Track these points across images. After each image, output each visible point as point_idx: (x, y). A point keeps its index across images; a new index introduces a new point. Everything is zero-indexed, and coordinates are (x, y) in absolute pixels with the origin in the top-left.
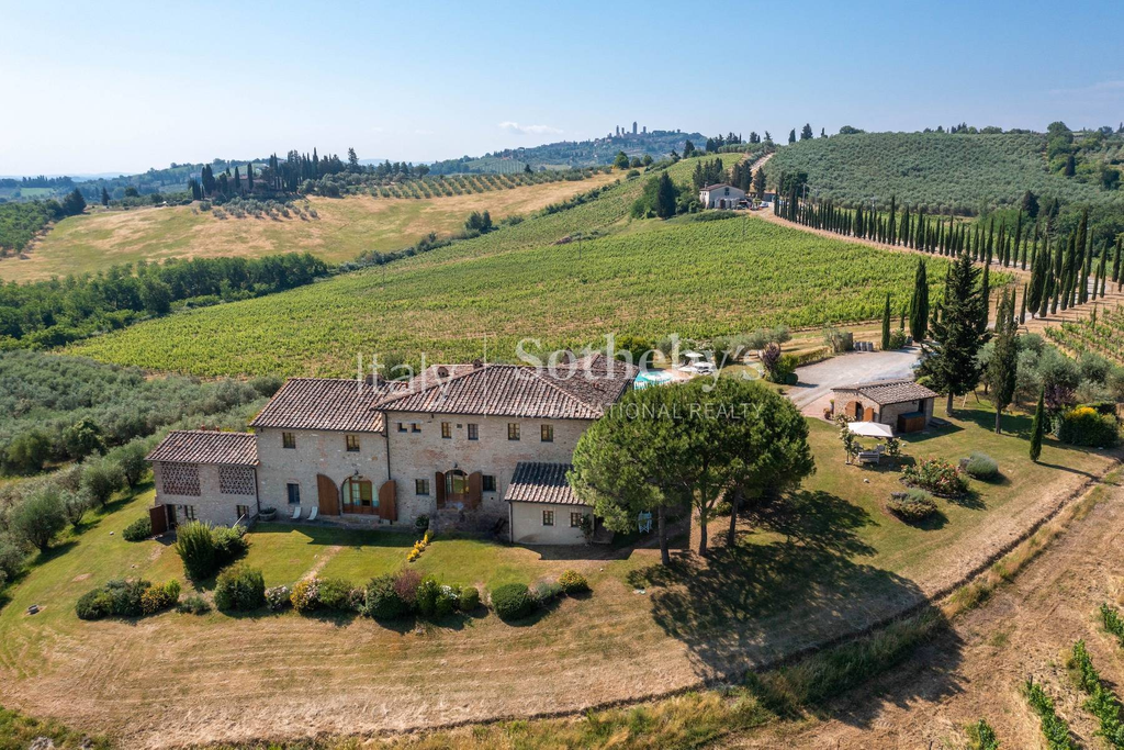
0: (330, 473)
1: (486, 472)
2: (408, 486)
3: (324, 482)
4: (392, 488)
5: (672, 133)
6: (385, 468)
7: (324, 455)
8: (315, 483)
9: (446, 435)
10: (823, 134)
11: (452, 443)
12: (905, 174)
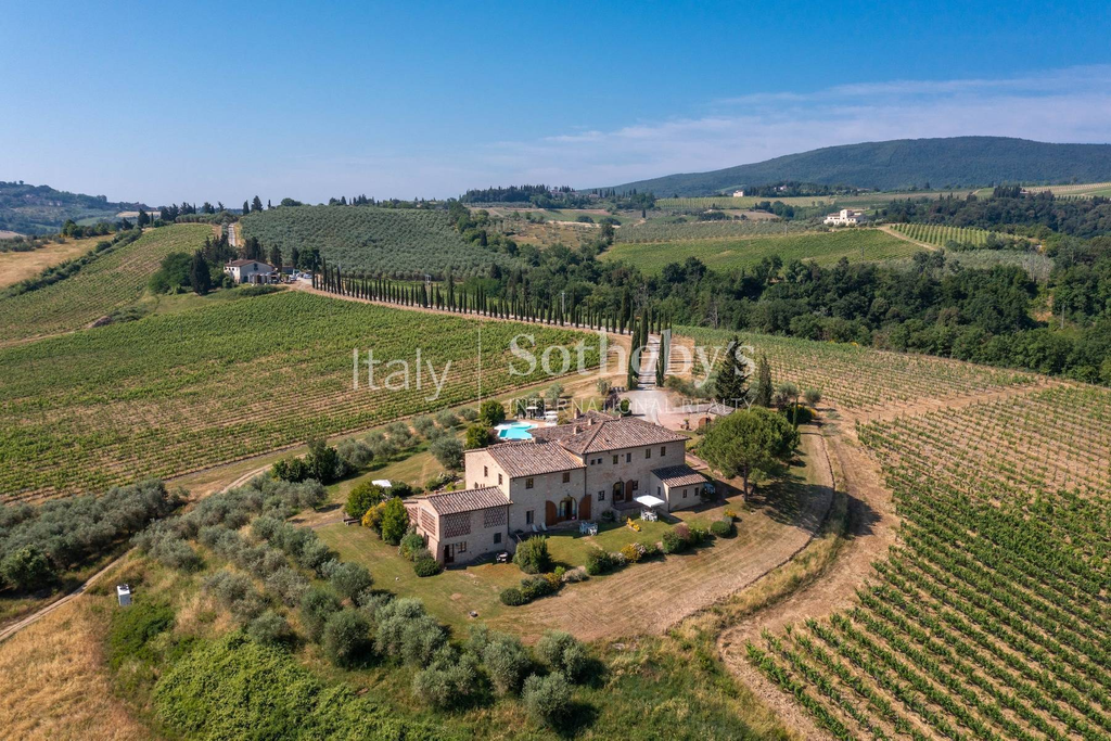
0: (552, 500)
1: (634, 480)
2: (595, 496)
3: (550, 505)
4: (587, 499)
5: (13, 185)
6: (583, 489)
7: (550, 489)
8: (544, 507)
9: (615, 462)
10: (269, 206)
11: (618, 466)
12: (365, 245)
